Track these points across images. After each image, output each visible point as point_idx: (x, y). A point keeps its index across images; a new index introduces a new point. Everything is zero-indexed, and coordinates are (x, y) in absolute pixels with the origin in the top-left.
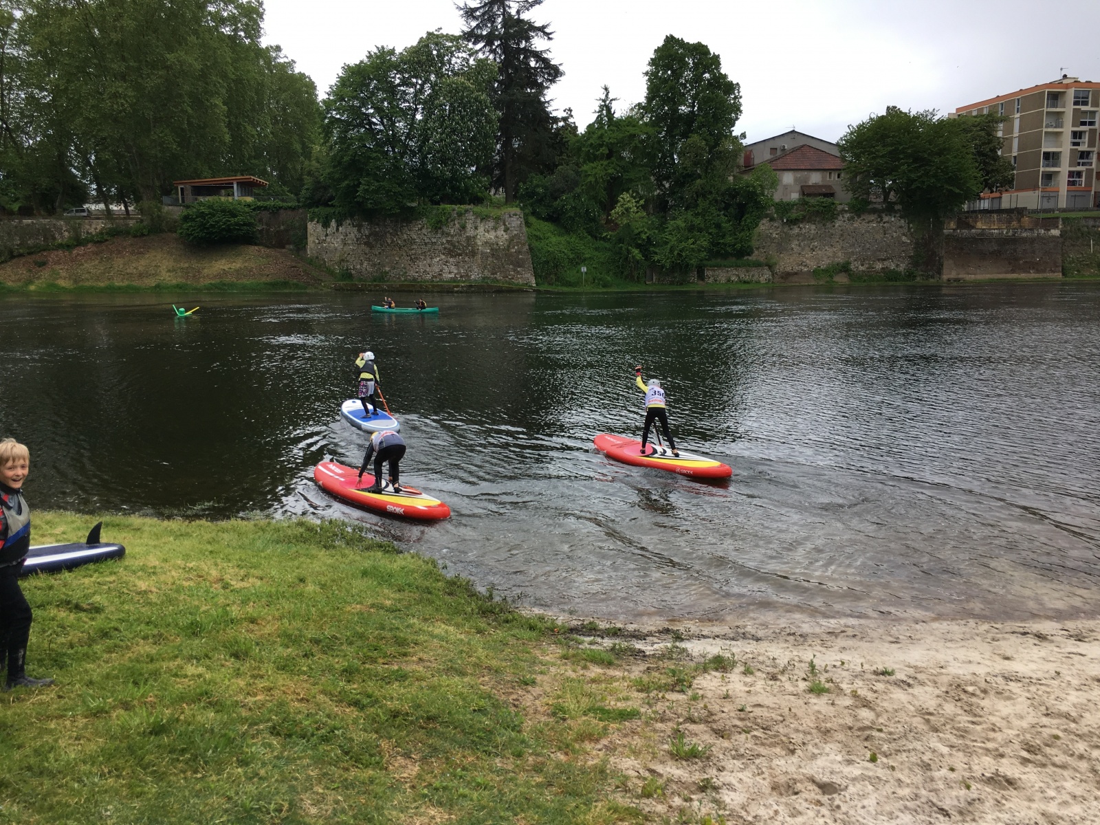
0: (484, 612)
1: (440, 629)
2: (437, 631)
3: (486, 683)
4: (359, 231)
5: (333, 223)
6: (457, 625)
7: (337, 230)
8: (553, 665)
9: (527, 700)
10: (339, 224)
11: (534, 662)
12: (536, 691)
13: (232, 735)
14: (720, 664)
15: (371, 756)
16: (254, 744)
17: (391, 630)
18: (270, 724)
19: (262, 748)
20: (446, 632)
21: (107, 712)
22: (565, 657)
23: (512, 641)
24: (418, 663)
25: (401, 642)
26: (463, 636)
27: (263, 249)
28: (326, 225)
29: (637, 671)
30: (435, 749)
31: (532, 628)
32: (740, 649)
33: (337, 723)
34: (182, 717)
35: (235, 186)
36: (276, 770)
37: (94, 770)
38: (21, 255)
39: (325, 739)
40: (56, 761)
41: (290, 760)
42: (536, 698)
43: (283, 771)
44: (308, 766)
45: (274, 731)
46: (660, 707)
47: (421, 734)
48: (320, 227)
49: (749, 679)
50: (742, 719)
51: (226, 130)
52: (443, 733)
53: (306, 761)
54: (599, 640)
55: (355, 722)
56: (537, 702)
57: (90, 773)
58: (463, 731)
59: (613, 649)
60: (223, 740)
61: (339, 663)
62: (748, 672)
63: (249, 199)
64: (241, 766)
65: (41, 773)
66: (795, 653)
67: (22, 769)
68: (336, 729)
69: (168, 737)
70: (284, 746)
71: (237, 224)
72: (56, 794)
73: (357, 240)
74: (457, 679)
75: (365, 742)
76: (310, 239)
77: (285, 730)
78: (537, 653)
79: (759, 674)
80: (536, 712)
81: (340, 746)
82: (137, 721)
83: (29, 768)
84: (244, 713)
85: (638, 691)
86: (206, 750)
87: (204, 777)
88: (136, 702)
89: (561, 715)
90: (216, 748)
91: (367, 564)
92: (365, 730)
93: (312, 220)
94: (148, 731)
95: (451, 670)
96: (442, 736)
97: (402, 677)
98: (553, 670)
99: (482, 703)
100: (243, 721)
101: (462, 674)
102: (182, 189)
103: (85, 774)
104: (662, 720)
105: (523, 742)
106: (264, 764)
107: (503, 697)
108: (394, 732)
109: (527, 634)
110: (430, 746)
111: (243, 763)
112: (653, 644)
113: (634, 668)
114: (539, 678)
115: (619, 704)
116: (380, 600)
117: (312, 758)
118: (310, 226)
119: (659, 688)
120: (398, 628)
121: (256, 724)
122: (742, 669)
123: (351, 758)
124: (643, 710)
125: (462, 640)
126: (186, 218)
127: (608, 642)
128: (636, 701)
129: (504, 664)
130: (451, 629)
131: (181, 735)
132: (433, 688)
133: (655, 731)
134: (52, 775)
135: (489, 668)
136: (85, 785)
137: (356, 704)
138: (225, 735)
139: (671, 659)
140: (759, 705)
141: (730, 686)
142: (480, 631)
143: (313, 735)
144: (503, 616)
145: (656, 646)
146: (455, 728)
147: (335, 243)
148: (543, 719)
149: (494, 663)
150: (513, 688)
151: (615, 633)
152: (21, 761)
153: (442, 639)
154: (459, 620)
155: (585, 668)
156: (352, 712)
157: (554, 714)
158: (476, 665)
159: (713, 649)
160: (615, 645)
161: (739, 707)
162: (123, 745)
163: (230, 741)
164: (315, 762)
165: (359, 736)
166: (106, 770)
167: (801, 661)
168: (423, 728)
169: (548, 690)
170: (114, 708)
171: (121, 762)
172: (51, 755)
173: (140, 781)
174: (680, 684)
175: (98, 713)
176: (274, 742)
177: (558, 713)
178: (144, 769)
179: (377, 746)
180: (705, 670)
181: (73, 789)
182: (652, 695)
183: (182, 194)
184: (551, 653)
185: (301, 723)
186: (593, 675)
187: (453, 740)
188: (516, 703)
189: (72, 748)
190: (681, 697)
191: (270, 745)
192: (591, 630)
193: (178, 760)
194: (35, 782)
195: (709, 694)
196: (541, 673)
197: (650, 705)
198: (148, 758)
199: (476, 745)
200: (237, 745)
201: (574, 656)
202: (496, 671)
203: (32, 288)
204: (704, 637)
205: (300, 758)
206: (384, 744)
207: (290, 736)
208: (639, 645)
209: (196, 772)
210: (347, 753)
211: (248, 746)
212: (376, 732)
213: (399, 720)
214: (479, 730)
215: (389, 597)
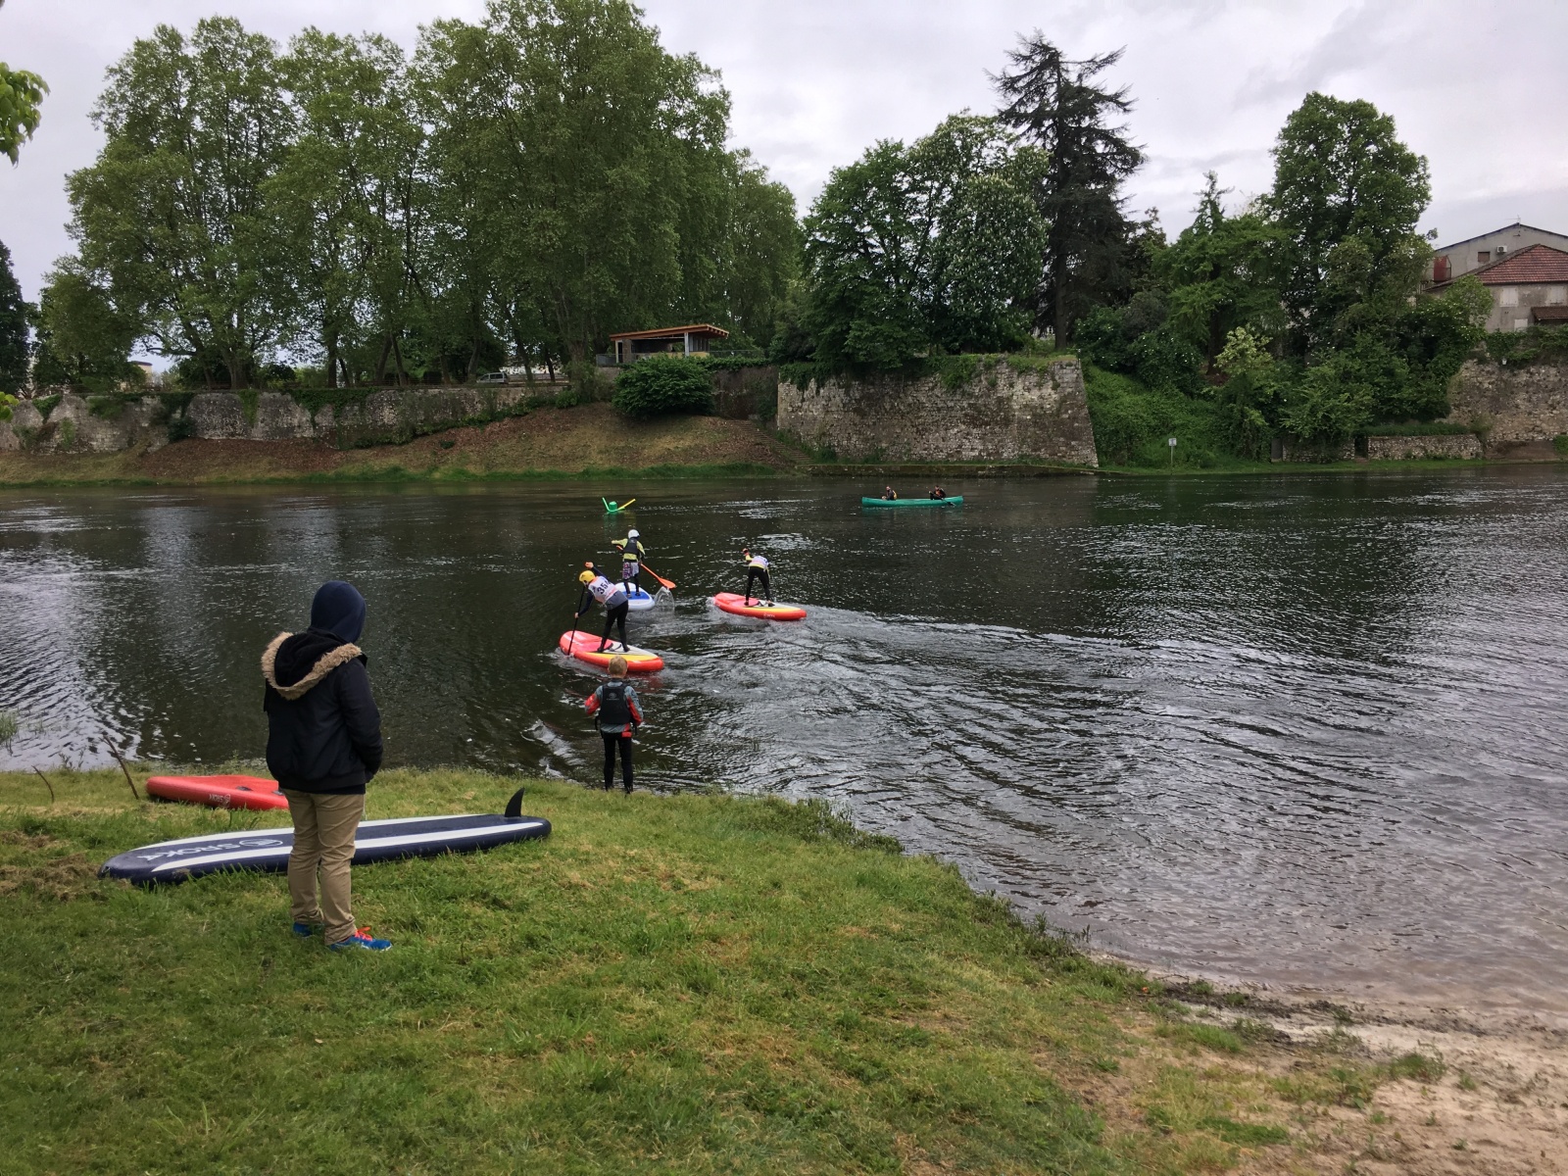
0: (1036, 952)
1: (971, 972)
2: (967, 975)
3: (1043, 1062)
4: (847, 393)
5: (812, 384)
6: (996, 969)
7: (818, 392)
8: (1144, 1043)
9: (1107, 1095)
10: (820, 385)
11: (1113, 1036)
12: (1120, 1081)
13: (696, 1103)
14: (1418, 1068)
15: (884, 1155)
16: (725, 1119)
17: (902, 967)
18: (744, 1092)
19: (736, 1125)
20: (981, 977)
21: (535, 1053)
22: (1162, 1033)
23: (1079, 1000)
24: (942, 1022)
25: (917, 988)
26: (1004, 987)
27: (719, 421)
28: (803, 386)
29: (1278, 1066)
30: (975, 1157)
31: (1108, 983)
32: (1447, 1045)
33: (834, 1101)
34: (630, 1070)
35: (686, 338)
36: (755, 1162)
37: (522, 1133)
38: (425, 434)
39: (819, 1123)
40: (475, 1115)
41: (773, 1149)
42: (1120, 1093)
43: (764, 1164)
44: (798, 1160)
45: (750, 1103)
46: (1320, 1128)
47: (953, 1131)
48: (794, 388)
49: (1467, 1098)
50: (1459, 1162)
51: (677, 265)
52: (986, 1134)
53: (796, 1153)
54: (1214, 1011)
55: (858, 1102)
56: (1122, 1100)
57: (518, 1137)
58: (1015, 1132)
59: (1237, 1027)
60: (684, 1111)
61: (835, 1013)
62: (1465, 1085)
63: (704, 355)
64: (709, 1150)
65: (457, 1130)
66: (1547, 1061)
67: (433, 1123)
68: (832, 1108)
69: (614, 1097)
70: (764, 1127)
71: (688, 389)
72: (474, 1163)
73: (844, 405)
74: (1001, 1051)
75: (875, 1133)
76: (781, 406)
77: (764, 1103)
78: (1118, 1022)
79: (1485, 1090)
80: (1121, 1115)
81: (839, 1135)
82: (574, 1070)
83: (442, 1123)
84: (711, 1073)
85: (1283, 1099)
86: (662, 1122)
87: (660, 1159)
88: (570, 1042)
89: (1160, 1123)
90: (676, 1118)
91: (864, 868)
92: (873, 1116)
93: (784, 381)
94: (588, 1084)
95: (989, 1037)
96: (983, 1137)
97: (921, 1041)
98: (1144, 1051)
99: (1039, 1092)
100: (710, 1083)
101: (1008, 1044)
102: (620, 345)
103: (510, 1137)
104: (1326, 1149)
105: (1105, 1160)
106: (739, 1151)
107: (1069, 1087)
108: (914, 1123)
109: (1103, 991)
110: (967, 1151)
111: (711, 1145)
112: (1302, 1025)
113: (1274, 1061)
114: (1123, 1062)
115: (1253, 1117)
116: (884, 922)
117: (803, 1148)
118: (782, 388)
119: (1318, 1098)
120: (911, 967)
121: (726, 1090)
122: (1456, 1079)
123: (855, 1156)
124: (1292, 1131)
125: (1004, 992)
126: (624, 383)
127: (1228, 1016)
128: (1279, 1114)
129: (1068, 1035)
130: (987, 973)
131: (629, 1095)
132: (965, 1061)
133: (1315, 1166)
134: (470, 1135)
135: (1046, 1040)
136: (511, 1154)
137: (858, 1074)
138: (687, 1102)
139: (1334, 1052)
140: (1489, 1142)
141: (1437, 1106)
142: (1028, 981)
143: (802, 1114)
144: (1063, 961)
145: (1307, 1029)
146: (1003, 1127)
147: (815, 411)
148: (1134, 1127)
149: (1054, 1032)
150: (1084, 1073)
151: (1239, 1002)
152: (432, 1111)
153: (975, 988)
154: (998, 960)
155: (1194, 1053)
156: (854, 1087)
157: (1150, 1122)
158: (1026, 1033)
159: (1406, 1042)
160: (1240, 1021)
161: (1455, 1142)
162: (557, 1102)
163: (694, 1112)
164: (807, 1156)
165: (867, 1124)
166: (537, 1136)
167: (1557, 1075)
168: (956, 1122)
169: (1137, 1080)
170: (545, 1046)
171: (555, 1126)
172: (469, 1106)
173: (580, 1155)
174: (1352, 1094)
175: (524, 1053)
176: (752, 1119)
177: (1156, 1120)
178: (585, 1139)
179: (891, 1142)
180: (1393, 1076)
181: (496, 1158)
182: (1305, 1107)
183: (620, 351)
184: (1139, 1024)
185: (785, 1094)
186: (1207, 1066)
187: (1000, 1146)
188: (1090, 1097)
189: (493, 1098)
190: (1353, 1115)
191: (746, 1123)
192: (1200, 993)
193: (627, 1130)
194: (450, 1141)
195: (1402, 1116)
196: (1126, 1054)
197: (1304, 1125)
198: (589, 1123)
199: (1034, 1157)
200: (702, 1119)
201: (1175, 1033)
202: (1057, 1045)
203: (437, 475)
204: (1389, 1021)
205: (786, 1147)
206: (900, 1139)
207: (771, 1112)
208: (1280, 1026)
209: (650, 1150)
210: (849, 1147)
211: (717, 1121)
212: (890, 1121)
213: (921, 1105)
214: (1039, 1135)
215: (896, 920)
